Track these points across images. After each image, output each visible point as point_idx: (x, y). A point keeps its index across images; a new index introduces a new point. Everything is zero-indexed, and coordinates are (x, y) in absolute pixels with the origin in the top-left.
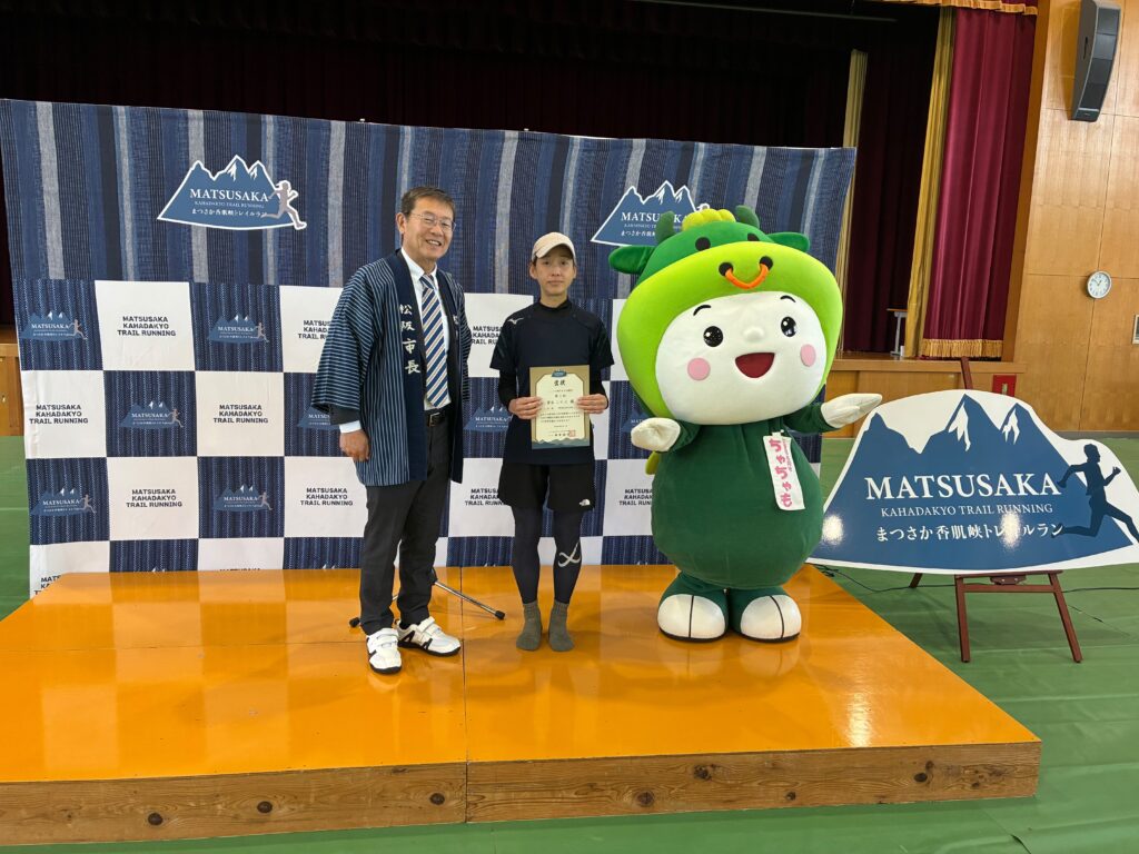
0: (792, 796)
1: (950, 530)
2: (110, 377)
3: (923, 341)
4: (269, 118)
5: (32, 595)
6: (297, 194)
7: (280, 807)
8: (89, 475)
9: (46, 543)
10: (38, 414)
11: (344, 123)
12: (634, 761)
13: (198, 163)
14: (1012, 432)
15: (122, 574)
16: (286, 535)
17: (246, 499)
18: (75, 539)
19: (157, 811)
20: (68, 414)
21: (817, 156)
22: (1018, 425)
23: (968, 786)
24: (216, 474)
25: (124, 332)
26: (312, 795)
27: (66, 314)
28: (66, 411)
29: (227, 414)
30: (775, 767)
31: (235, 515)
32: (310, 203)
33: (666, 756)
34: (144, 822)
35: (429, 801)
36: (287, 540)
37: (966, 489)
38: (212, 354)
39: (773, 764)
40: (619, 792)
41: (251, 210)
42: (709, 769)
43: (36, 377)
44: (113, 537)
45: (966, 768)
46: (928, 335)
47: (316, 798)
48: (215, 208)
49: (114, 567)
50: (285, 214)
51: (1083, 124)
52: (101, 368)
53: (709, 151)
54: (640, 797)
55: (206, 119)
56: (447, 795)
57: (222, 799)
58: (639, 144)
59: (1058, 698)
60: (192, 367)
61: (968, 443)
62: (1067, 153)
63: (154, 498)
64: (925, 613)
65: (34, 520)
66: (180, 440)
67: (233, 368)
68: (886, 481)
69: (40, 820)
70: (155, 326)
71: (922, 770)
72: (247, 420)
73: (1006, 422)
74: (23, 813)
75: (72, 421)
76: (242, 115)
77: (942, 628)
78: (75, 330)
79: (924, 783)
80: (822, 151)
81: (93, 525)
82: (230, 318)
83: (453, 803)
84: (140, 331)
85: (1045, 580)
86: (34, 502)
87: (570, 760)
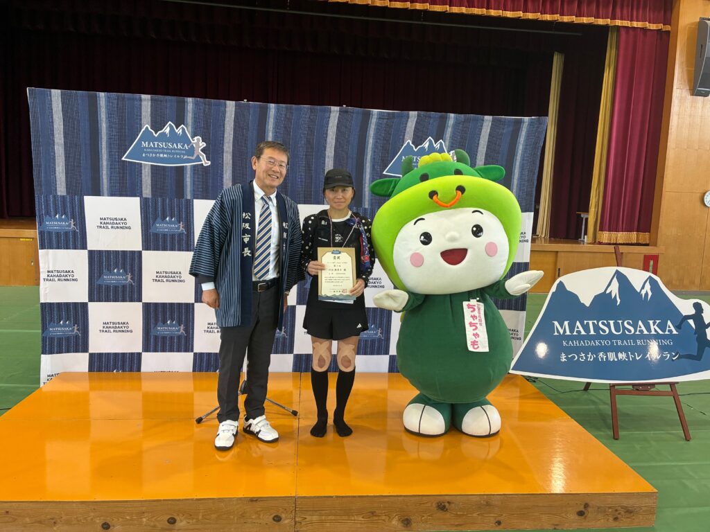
0: (499, 523)
1: (607, 355)
2: (92, 254)
3: (599, 233)
4: (190, 100)
5: (42, 385)
6: (205, 145)
7: (181, 521)
8: (77, 313)
9: (51, 354)
10: (48, 276)
11: (234, 102)
12: (399, 498)
13: (147, 126)
14: (647, 294)
15: (95, 373)
16: (195, 351)
17: (170, 329)
18: (68, 351)
19: (108, 522)
20: (66, 276)
21: (524, 122)
22: (651, 289)
23: (611, 519)
24: (154, 313)
25: (101, 227)
26: (201, 514)
27: (67, 216)
28: (65, 274)
29: (160, 277)
30: (488, 504)
31: (164, 338)
32: (213, 150)
33: (419, 496)
34: (99, 527)
35: (271, 520)
36: (195, 354)
37: (617, 329)
38: (153, 241)
39: (487, 502)
40: (390, 518)
41: (177, 154)
42: (447, 505)
43: (47, 254)
44: (91, 351)
45: (610, 508)
46: (601, 229)
47: (203, 516)
48: (156, 153)
49: (91, 369)
50: (198, 157)
51: (700, 98)
52: (86, 248)
53: (456, 119)
54: (403, 521)
55: (151, 99)
56: (283, 516)
57: (146, 515)
58: (413, 114)
59: (673, 464)
60: (141, 249)
61: (619, 301)
62: (690, 116)
63: (116, 327)
64: (593, 407)
65: (44, 340)
66: (132, 293)
67: (165, 249)
68: (566, 323)
69: (36, 524)
70: (119, 224)
71: (582, 508)
72: (173, 281)
73: (643, 288)
74: (28, 520)
75: (68, 280)
76: (174, 98)
77: (603, 417)
78: (71, 225)
79: (583, 517)
80: (526, 119)
81: (80, 343)
82: (164, 218)
83: (287, 522)
84: (110, 226)
85: (668, 388)
86: (44, 328)
87: (359, 497)
